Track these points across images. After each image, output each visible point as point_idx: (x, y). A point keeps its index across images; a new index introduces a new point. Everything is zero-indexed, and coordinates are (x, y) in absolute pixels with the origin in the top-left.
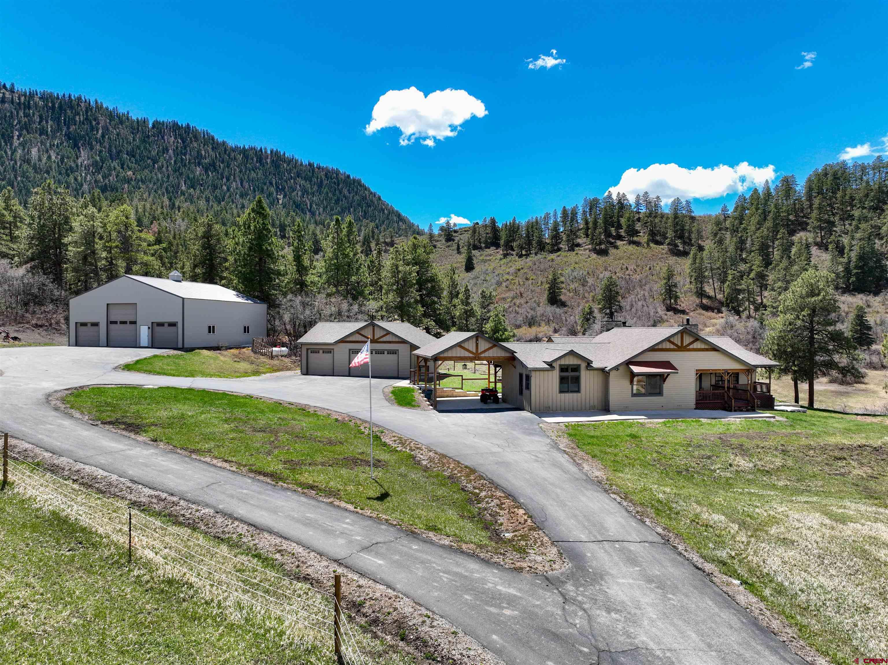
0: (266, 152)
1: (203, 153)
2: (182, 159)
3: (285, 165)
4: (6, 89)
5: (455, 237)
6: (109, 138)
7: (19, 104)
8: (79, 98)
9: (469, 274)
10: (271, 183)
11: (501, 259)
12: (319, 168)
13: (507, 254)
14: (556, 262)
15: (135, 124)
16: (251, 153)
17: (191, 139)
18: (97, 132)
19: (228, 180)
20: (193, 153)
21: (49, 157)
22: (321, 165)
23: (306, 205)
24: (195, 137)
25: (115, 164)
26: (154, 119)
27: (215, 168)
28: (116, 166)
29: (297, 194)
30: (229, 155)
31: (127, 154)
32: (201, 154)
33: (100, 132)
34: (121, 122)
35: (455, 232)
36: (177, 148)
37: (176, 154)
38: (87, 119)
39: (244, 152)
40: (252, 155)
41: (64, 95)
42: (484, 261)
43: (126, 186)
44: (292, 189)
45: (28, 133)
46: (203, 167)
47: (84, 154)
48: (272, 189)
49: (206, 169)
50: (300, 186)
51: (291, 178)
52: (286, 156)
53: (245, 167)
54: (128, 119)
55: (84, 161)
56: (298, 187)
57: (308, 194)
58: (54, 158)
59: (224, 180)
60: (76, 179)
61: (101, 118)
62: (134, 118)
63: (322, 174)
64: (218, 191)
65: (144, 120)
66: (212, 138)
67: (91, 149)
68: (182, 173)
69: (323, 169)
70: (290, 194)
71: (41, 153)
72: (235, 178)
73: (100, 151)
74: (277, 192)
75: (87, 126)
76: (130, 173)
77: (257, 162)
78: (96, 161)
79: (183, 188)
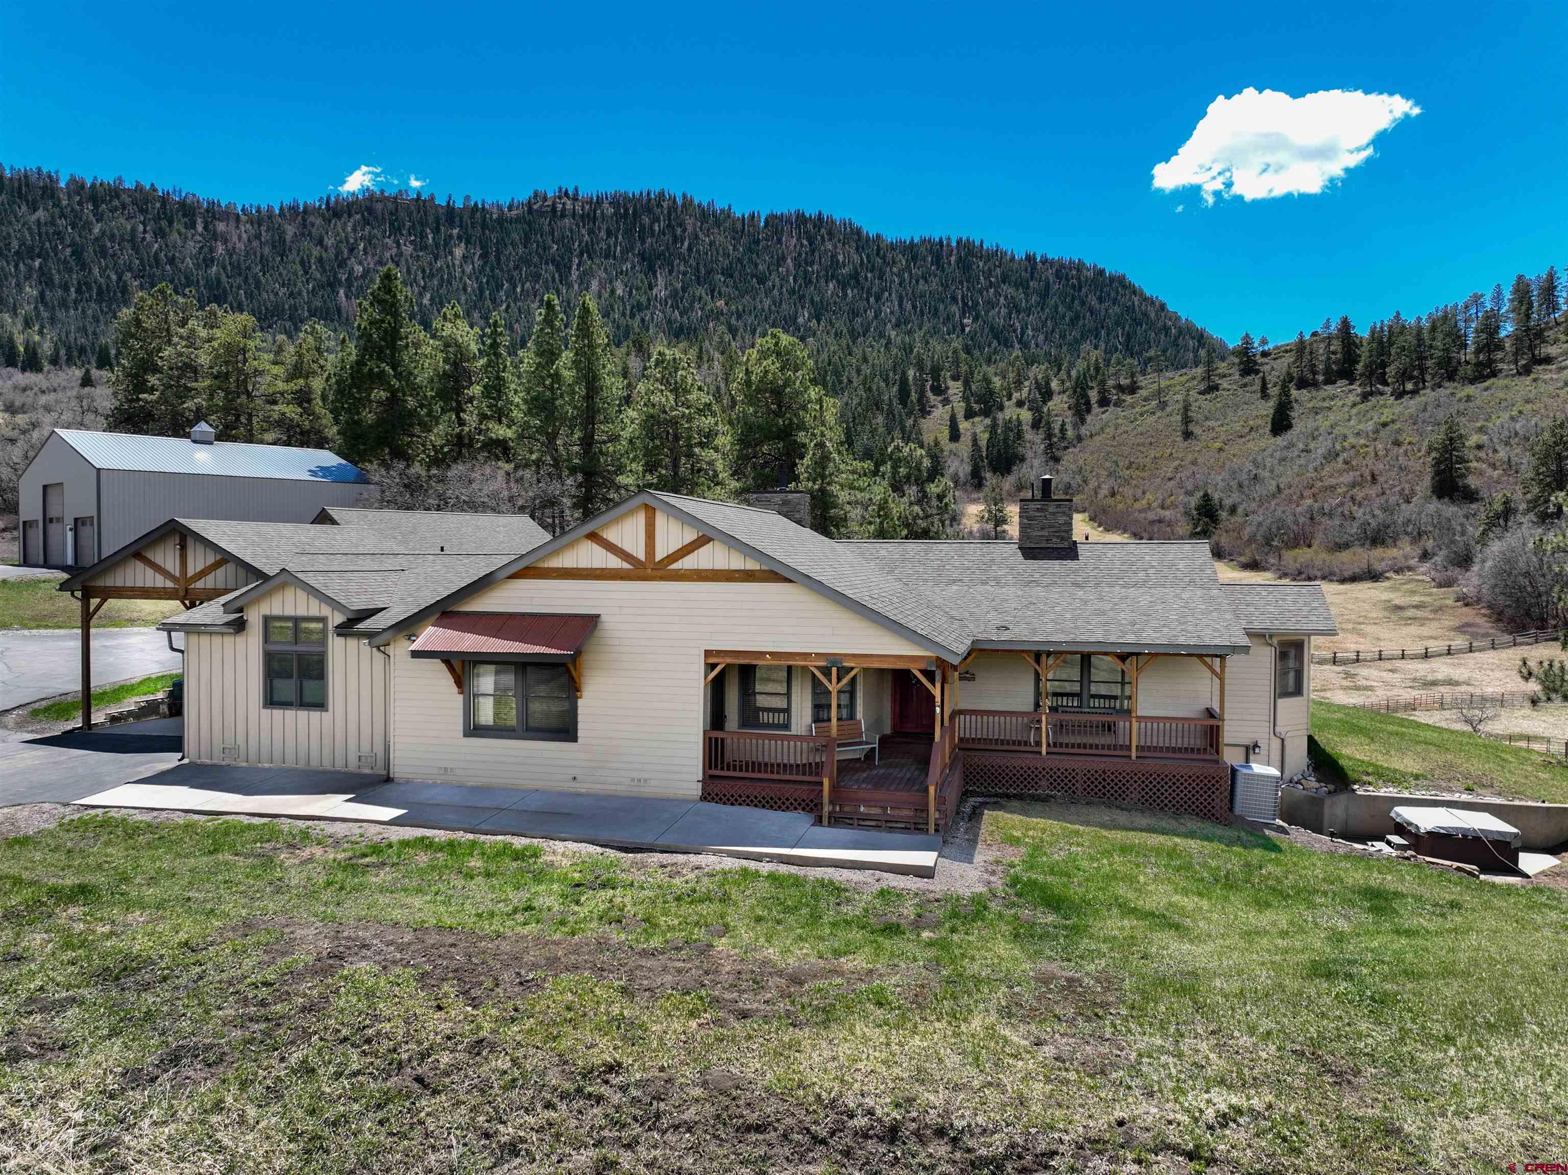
0: (949, 245)
1: (841, 258)
2: (806, 272)
3: (981, 264)
4: (568, 198)
5: (1262, 364)
6: (698, 251)
7: (582, 216)
8: (662, 194)
9: (1280, 441)
10: (954, 299)
11: (1354, 405)
12: (1045, 261)
13: (1371, 394)
14: (1478, 402)
15: (739, 226)
16: (923, 249)
17: (823, 237)
18: (682, 244)
19: (878, 299)
20: (826, 261)
21: (613, 292)
22: (1050, 256)
23: (1015, 331)
24: (830, 233)
25: (700, 291)
26: (768, 212)
27: (858, 281)
28: (704, 295)
29: (999, 312)
30: (884, 258)
31: (723, 274)
32: (838, 261)
33: (686, 244)
34: (718, 223)
35: (1265, 354)
36: (800, 254)
37: (798, 265)
38: (669, 226)
39: (911, 250)
40: (925, 253)
41: (641, 193)
42: (1316, 411)
43: (711, 325)
44: (991, 305)
45: (590, 257)
46: (838, 282)
47: (661, 281)
48: (954, 308)
49: (843, 285)
50: (1006, 298)
51: (991, 284)
52: (985, 247)
53: (911, 274)
54: (729, 216)
55: (660, 290)
56: (1002, 300)
57: (1018, 312)
58: (619, 292)
59: (872, 300)
60: (643, 320)
61: (689, 222)
62: (739, 215)
63: (1050, 273)
64: (859, 320)
65: (752, 216)
66: (858, 232)
67: (671, 272)
68: (804, 296)
69: (1052, 263)
70: (987, 315)
71: (602, 285)
72: (890, 295)
73: (684, 274)
74: (964, 313)
75: (668, 237)
76: (721, 303)
77: (932, 264)
78: (676, 290)
79: (800, 320)
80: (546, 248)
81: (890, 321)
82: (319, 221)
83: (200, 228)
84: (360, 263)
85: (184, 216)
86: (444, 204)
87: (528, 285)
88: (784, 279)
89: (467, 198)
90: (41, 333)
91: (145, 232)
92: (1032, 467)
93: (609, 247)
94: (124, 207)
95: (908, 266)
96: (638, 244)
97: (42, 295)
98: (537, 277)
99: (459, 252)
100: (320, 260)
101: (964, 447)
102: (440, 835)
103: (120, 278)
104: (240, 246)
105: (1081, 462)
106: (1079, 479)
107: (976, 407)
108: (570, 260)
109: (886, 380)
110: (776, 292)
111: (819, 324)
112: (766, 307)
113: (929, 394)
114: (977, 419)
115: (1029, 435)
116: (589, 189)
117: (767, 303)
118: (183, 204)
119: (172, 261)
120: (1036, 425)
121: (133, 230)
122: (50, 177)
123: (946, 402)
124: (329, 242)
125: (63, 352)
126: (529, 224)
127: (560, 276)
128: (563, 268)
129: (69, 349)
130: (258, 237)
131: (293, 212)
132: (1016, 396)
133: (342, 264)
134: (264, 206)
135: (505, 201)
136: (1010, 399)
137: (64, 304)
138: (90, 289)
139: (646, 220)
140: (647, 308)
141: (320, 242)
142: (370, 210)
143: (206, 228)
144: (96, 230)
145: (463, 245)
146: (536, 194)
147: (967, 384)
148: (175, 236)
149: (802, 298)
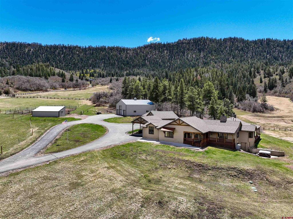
0: (264, 40)
1: (239, 46)
2: (231, 49)
3: (272, 43)
4: (185, 40)
6: (209, 47)
7: (187, 43)
8: (202, 37)
10: (265, 51)
12: (288, 41)
15: (218, 41)
16: (258, 41)
17: (235, 42)
19: (247, 53)
20: (236, 46)
21: (193, 57)
22: (290, 39)
23: (280, 57)
24: (237, 41)
25: (209, 55)
26: (224, 38)
27: (243, 50)
28: (210, 56)
29: (276, 53)
30: (249, 44)
31: (214, 51)
32: (238, 46)
33: (207, 46)
34: (213, 42)
36: (230, 46)
37: (230, 48)
38: (204, 43)
39: (255, 42)
41: (198, 37)
43: (212, 61)
44: (274, 52)
45: (189, 51)
46: (238, 50)
47: (202, 54)
48: (265, 53)
49: (239, 51)
50: (278, 50)
51: (274, 47)
52: (273, 39)
53: (255, 47)
54: (216, 40)
55: (202, 56)
56: (277, 50)
57: (281, 53)
58: (194, 57)
59: (246, 53)
60: (198, 62)
61: (208, 42)
62: (218, 39)
63: (290, 44)
64: (243, 58)
65: (220, 39)
66: (243, 40)
67: (204, 52)
68: (231, 54)
69: (290, 41)
70: (273, 54)
71: (191, 56)
72: (250, 52)
73: (207, 52)
74: (267, 54)
75: (204, 45)
76: (213, 57)
77: (260, 44)
78: (205, 55)
79: (230, 59)
80: (181, 50)
81: (250, 58)
82: (143, 49)
83: (125, 52)
84: (149, 56)
85: (123, 50)
86: (163, 44)
87: (177, 57)
88: (227, 51)
89: (167, 42)
90: (104, 71)
91: (118, 54)
92: (278, 88)
93: (192, 48)
94: (115, 50)
95: (254, 45)
96: (198, 47)
97: (104, 65)
98: (179, 55)
99: (165, 52)
100: (143, 56)
101: (263, 84)
102: (163, 145)
103: (114, 61)
104: (131, 54)
105: (290, 87)
106: (289, 91)
107: (267, 76)
108: (185, 51)
109: (247, 71)
110: (225, 54)
111: (234, 59)
112: (223, 57)
113: (256, 73)
114: (266, 78)
115: (278, 81)
116: (189, 38)
117: (223, 56)
118: (123, 49)
119: (121, 58)
120: (280, 79)
121: (116, 54)
122: (105, 47)
123: (260, 75)
124: (145, 52)
125: (107, 74)
126: (178, 46)
127: (183, 54)
128: (184, 53)
129: (108, 74)
130: (134, 53)
131: (140, 48)
132: (276, 73)
133: (147, 56)
134: (135, 47)
135: (173, 42)
136: (274, 74)
137: (107, 67)
138: (110, 64)
139: (199, 42)
140: (199, 59)
141: (143, 53)
142: (151, 46)
143: (126, 52)
144: (111, 54)
145: (166, 51)
146: (179, 40)
147: (265, 71)
148: (122, 54)
149: (230, 54)
